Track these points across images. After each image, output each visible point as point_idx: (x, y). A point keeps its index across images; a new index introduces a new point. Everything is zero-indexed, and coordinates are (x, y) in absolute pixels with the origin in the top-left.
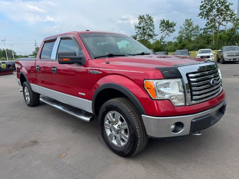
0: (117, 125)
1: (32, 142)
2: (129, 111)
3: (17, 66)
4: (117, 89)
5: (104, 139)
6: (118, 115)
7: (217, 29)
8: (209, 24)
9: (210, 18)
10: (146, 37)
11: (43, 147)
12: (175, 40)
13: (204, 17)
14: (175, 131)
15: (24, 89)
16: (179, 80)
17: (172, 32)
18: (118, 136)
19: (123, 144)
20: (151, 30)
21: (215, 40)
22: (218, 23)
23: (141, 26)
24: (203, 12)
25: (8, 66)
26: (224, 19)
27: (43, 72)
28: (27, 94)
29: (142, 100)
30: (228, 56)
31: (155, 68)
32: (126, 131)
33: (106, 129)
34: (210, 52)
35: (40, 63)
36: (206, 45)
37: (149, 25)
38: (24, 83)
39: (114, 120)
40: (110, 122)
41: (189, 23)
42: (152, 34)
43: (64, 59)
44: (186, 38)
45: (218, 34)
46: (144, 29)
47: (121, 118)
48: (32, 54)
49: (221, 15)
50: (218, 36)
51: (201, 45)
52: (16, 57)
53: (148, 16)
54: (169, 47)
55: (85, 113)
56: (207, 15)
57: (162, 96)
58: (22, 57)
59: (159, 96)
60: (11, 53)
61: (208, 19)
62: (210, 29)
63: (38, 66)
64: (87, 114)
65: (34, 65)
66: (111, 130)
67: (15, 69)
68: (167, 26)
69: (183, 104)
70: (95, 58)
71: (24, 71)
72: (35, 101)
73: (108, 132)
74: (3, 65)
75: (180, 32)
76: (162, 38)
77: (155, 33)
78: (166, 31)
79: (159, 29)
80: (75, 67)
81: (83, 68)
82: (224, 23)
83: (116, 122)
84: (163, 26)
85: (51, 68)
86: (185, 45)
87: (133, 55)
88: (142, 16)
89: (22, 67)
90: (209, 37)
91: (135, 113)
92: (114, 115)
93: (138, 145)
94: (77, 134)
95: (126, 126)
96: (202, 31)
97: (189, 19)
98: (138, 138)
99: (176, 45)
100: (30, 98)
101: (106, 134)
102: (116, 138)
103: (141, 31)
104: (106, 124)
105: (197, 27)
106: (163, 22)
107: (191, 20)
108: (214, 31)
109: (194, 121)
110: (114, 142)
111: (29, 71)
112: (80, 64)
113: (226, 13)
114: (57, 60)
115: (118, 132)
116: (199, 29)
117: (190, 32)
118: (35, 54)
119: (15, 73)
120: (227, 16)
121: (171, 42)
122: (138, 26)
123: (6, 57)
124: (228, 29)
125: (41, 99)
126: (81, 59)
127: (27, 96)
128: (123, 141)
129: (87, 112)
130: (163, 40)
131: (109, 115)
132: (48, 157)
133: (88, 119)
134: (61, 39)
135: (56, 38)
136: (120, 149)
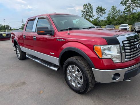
0: (75, 74)
1: (22, 83)
2: (83, 65)
3: (12, 35)
4: (75, 51)
5: (67, 82)
6: (76, 68)
7: (131, 12)
8: (126, 9)
9: (127, 5)
10: (88, 17)
11: (29, 86)
12: (106, 19)
13: (123, 5)
14: (114, 79)
15: (16, 50)
16: (118, 45)
17: (103, 14)
18: (76, 81)
19: (79, 86)
20: (91, 13)
21: (130, 19)
22: (132, 8)
23: (85, 10)
24: (123, 1)
25: (7, 35)
26: (136, 6)
27: (27, 39)
28: (18, 52)
29: (92, 58)
30: (138, 28)
31: (102, 37)
32: (81, 78)
33: (68, 76)
34: (127, 26)
35: (26, 34)
36: (124, 22)
37: (90, 10)
38: (17, 46)
39: (73, 70)
40: (70, 72)
41: (114, 9)
42: (92, 16)
43: (41, 32)
44: (112, 18)
45: (132, 15)
46: (87, 12)
47: (78, 69)
48: (21, 28)
49: (134, 3)
50: (132, 16)
51: (121, 22)
52: (12, 30)
53: (89, 4)
54: (102, 23)
55: (54, 65)
56: (125, 3)
57: (106, 56)
58: (15, 29)
59: (104, 56)
60: (9, 27)
61: (126, 6)
62: (127, 12)
63: (24, 36)
64: (55, 66)
65: (22, 35)
66: (71, 77)
67: (11, 37)
68: (101, 10)
69: (120, 61)
70: (61, 31)
71: (16, 38)
72: (23, 57)
73: (69, 78)
74: (4, 34)
75: (109, 14)
76: (98, 18)
77: (94, 15)
78: (100, 14)
79: (96, 12)
80: (47, 36)
81: (53, 37)
82: (136, 8)
83: (74, 72)
84: (98, 10)
85: (32, 36)
86: (111, 22)
87: (84, 29)
88: (85, 4)
89: (15, 36)
90: (126, 17)
91: (87, 67)
92: (73, 67)
93: (89, 87)
94: (49, 78)
95: (81, 75)
96: (122, 13)
97: (114, 6)
98: (89, 83)
99: (106, 22)
100: (20, 55)
101: (68, 79)
102: (74, 82)
103: (85, 13)
104: (68, 73)
105: (119, 11)
106: (98, 8)
107: (115, 6)
108: (129, 13)
109: (127, 72)
110: (73, 84)
111: (19, 39)
112: (51, 34)
113: (137, 2)
114: (36, 32)
115: (76, 78)
116: (120, 12)
117: (115, 14)
118: (22, 28)
119: (11, 39)
120: (137, 4)
121: (103, 20)
122: (83, 10)
123: (5, 29)
124: (138, 12)
125: (26, 56)
126: (51, 31)
127: (18, 53)
128: (79, 83)
129: (55, 65)
130: (98, 19)
131: (70, 67)
132: (32, 93)
133: (56, 69)
134: (39, 18)
135: (35, 18)
136: (77, 89)
